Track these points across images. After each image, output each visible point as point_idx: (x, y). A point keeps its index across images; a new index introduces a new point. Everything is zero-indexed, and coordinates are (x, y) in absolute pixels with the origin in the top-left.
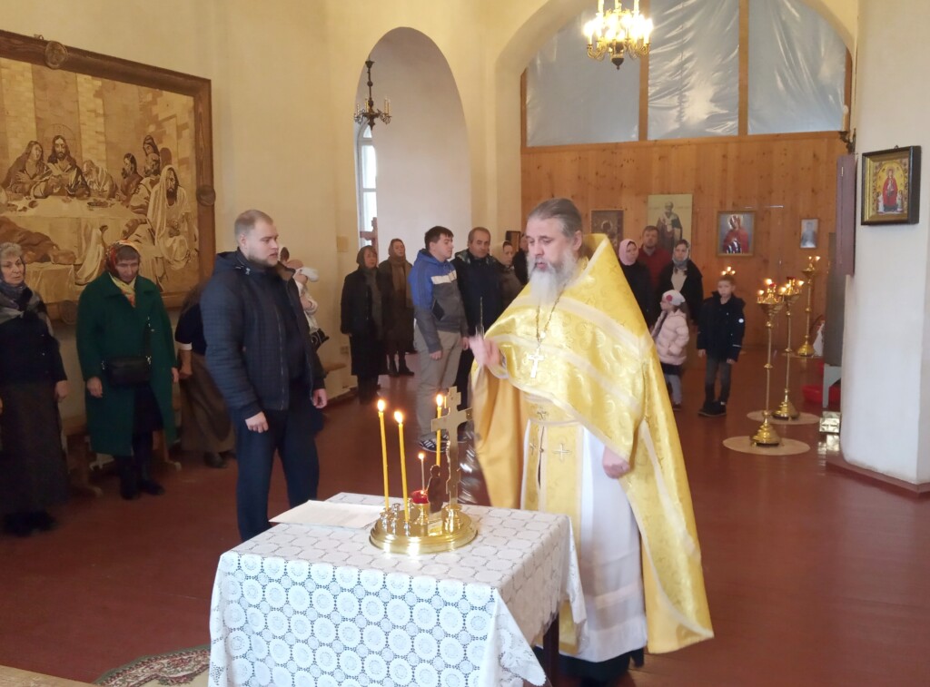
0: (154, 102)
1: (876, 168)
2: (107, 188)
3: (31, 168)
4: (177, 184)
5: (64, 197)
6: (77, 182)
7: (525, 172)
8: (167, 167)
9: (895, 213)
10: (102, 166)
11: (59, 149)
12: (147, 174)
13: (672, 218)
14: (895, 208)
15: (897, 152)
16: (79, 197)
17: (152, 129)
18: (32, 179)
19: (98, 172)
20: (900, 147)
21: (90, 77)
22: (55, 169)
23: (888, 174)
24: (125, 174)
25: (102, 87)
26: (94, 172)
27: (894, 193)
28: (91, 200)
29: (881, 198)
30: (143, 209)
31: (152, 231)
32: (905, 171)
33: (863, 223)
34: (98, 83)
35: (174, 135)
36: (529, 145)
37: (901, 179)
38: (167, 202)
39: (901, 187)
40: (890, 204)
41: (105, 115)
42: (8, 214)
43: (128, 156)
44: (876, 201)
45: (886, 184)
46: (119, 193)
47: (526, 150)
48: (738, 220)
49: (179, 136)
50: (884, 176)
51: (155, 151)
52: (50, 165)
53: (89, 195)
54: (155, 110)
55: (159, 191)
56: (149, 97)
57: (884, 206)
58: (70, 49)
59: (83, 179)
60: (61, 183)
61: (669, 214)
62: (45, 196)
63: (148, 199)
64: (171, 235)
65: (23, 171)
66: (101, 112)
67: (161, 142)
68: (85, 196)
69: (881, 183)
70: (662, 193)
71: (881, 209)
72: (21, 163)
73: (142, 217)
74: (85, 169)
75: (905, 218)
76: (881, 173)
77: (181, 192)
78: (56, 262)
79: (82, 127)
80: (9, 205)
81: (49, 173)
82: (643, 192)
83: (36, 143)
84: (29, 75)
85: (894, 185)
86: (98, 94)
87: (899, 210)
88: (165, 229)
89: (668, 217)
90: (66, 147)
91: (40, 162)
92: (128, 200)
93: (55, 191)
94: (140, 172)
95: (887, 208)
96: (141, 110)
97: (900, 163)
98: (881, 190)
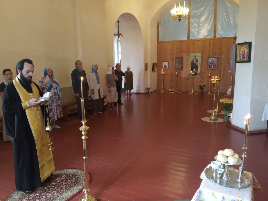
1: (240, 47)
7: (158, 48)
9: (245, 59)
13: (196, 59)
14: (245, 58)
15: (246, 43)
20: (246, 42)
23: (243, 49)
27: (245, 54)
29: (241, 55)
32: (247, 48)
33: (237, 62)
36: (160, 41)
37: (246, 51)
39: (246, 53)
40: (243, 57)
44: (240, 56)
45: (243, 52)
47: (158, 43)
48: (213, 60)
50: (242, 50)
57: (242, 58)
61: (195, 58)
69: (241, 51)
70: (193, 53)
71: (241, 58)
75: (247, 61)
82: (188, 53)
85: (245, 52)
87: (246, 59)
95: (243, 58)
97: (246, 46)
98: (241, 53)
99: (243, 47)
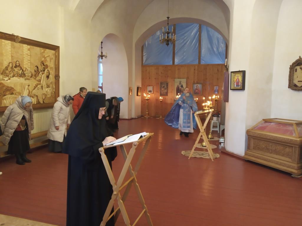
0: (44, 52)
1: (234, 75)
2: (30, 75)
3: (9, 69)
4: (49, 74)
5: (18, 77)
6: (22, 73)
7: (143, 72)
8: (47, 69)
10: (29, 69)
11: (17, 64)
12: (41, 71)
14: (239, 86)
15: (239, 71)
16: (22, 77)
17: (43, 59)
18: (9, 72)
19: (28, 70)
21: (27, 45)
22: (16, 70)
24: (35, 71)
25: (30, 48)
26: (27, 71)
27: (239, 82)
28: (26, 78)
29: (235, 83)
30: (40, 81)
31: (42, 87)
32: (241, 77)
33: (231, 89)
34: (29, 47)
35: (49, 61)
36: (144, 64)
37: (240, 78)
38: (46, 79)
40: (237, 85)
41: (30, 55)
42: (2, 82)
43: (36, 66)
45: (237, 80)
46: (33, 76)
47: (143, 66)
48: (198, 86)
49: (50, 61)
50: (236, 78)
51: (44, 65)
52: (15, 68)
53: (25, 77)
54: (44, 54)
55: (44, 76)
56: (43, 51)
58: (21, 38)
59: (24, 72)
60: (18, 73)
61: (180, 84)
62: (13, 77)
63: (41, 78)
64: (47, 88)
65: (7, 70)
66: (29, 54)
67: (45, 63)
68: (24, 77)
69: (235, 79)
70: (178, 78)
71: (235, 86)
72: (7, 68)
73: (40, 83)
74: (24, 70)
75: (241, 89)
76: (235, 77)
77: (50, 76)
78: (15, 95)
79: (24, 58)
80: (3, 79)
81: (14, 71)
82: (173, 78)
83: (11, 62)
84: (10, 44)
85: (239, 80)
86: (29, 50)
87: (240, 86)
88: (46, 86)
89: (180, 85)
90: (19, 64)
91: (12, 68)
92: (36, 78)
93: (16, 75)
94: (39, 71)
96: (40, 54)
97: (240, 75)
98: (235, 81)
99: (237, 75)
